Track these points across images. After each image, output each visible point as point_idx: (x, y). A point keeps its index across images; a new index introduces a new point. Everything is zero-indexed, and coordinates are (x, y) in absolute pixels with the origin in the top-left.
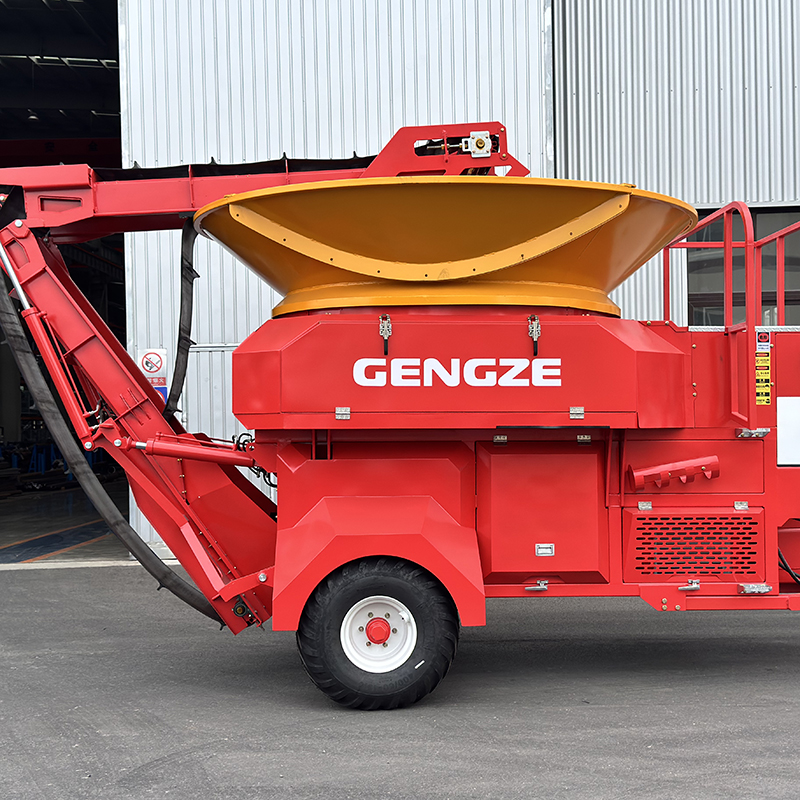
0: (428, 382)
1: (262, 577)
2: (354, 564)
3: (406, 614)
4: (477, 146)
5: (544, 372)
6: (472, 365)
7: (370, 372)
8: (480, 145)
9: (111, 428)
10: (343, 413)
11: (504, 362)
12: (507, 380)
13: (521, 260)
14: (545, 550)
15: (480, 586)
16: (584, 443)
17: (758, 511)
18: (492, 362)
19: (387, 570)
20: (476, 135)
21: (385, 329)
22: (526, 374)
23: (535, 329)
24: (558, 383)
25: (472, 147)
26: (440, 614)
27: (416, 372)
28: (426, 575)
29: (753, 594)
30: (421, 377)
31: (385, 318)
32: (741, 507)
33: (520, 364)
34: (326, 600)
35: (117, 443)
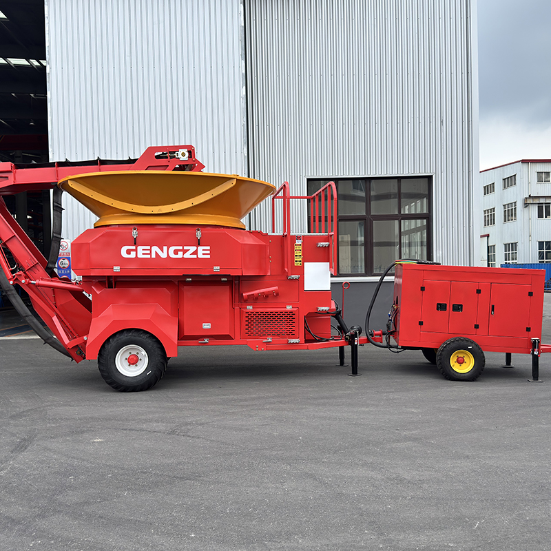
0: (154, 256)
1: (85, 338)
2: (121, 332)
3: (144, 352)
4: (182, 155)
5: (203, 252)
6: (172, 249)
7: (128, 252)
8: (183, 155)
9: (21, 275)
10: (117, 269)
11: (186, 248)
12: (187, 255)
13: (192, 205)
14: (207, 326)
15: (176, 341)
16: (224, 281)
17: (295, 309)
18: (181, 248)
19: (135, 334)
20: (182, 151)
21: (135, 233)
22: (196, 253)
23: (199, 234)
24: (209, 256)
25: (180, 156)
26: (158, 352)
27: (149, 252)
28: (152, 336)
29: (293, 343)
30: (150, 254)
31: (135, 229)
32: (289, 308)
33: (193, 249)
34: (109, 347)
35: (23, 281)
